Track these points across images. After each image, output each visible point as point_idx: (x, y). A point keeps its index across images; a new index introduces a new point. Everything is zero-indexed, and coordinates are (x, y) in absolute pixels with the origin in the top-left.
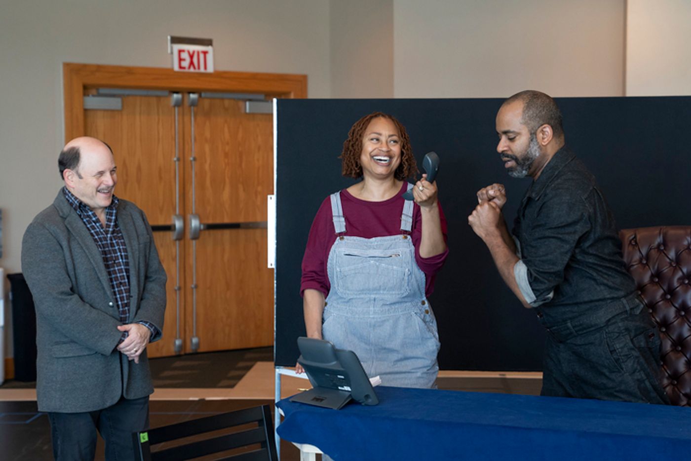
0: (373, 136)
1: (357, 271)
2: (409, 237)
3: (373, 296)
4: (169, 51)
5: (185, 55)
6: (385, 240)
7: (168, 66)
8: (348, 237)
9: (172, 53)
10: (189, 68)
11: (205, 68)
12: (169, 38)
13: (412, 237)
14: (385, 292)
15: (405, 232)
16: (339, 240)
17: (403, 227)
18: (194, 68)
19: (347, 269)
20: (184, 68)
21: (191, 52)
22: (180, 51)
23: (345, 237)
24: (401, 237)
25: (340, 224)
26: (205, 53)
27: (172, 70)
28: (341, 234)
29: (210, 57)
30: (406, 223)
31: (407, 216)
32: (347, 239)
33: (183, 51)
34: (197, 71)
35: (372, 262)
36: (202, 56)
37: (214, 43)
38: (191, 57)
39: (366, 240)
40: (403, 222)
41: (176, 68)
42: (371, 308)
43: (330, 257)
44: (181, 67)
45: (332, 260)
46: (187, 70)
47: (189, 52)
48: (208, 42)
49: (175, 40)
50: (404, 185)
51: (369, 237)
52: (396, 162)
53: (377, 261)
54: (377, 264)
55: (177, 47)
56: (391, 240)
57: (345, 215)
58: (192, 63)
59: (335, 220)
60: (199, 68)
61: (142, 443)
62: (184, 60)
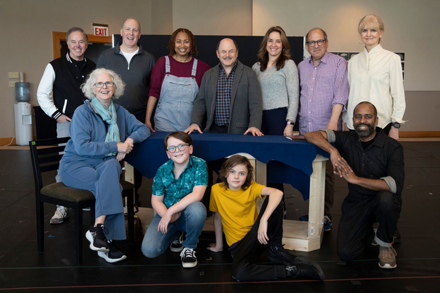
0: (178, 41)
1: (174, 89)
2: (194, 78)
3: (180, 100)
4: (92, 28)
5: (98, 30)
6: (185, 79)
7: (92, 34)
8: (171, 75)
9: (93, 29)
10: (99, 34)
11: (105, 35)
12: (92, 24)
13: (195, 78)
14: (185, 99)
15: (193, 76)
16: (167, 77)
17: (192, 74)
18: (101, 35)
19: (170, 88)
20: (98, 34)
21: (100, 29)
22: (96, 29)
23: (170, 75)
24: (191, 78)
25: (168, 69)
26: (105, 29)
27: (93, 35)
28: (168, 73)
29: (107, 31)
30: (194, 73)
31: (194, 70)
32: (171, 76)
33: (97, 28)
34: (102, 36)
35: (180, 86)
36: (104, 30)
37: (109, 26)
38: (100, 31)
39: (178, 78)
40: (192, 72)
41: (95, 34)
42: (179, 105)
43: (163, 83)
44: (96, 34)
45: (164, 85)
46: (98, 35)
47: (99, 29)
48: (107, 26)
49: (94, 25)
50: (192, 59)
51: (179, 76)
52: (188, 50)
53: (182, 86)
54: (182, 87)
55: (95, 27)
56: (188, 79)
57: (170, 65)
58: (100, 33)
59: (166, 66)
60: (103, 35)
61: (33, 146)
62: (98, 32)
